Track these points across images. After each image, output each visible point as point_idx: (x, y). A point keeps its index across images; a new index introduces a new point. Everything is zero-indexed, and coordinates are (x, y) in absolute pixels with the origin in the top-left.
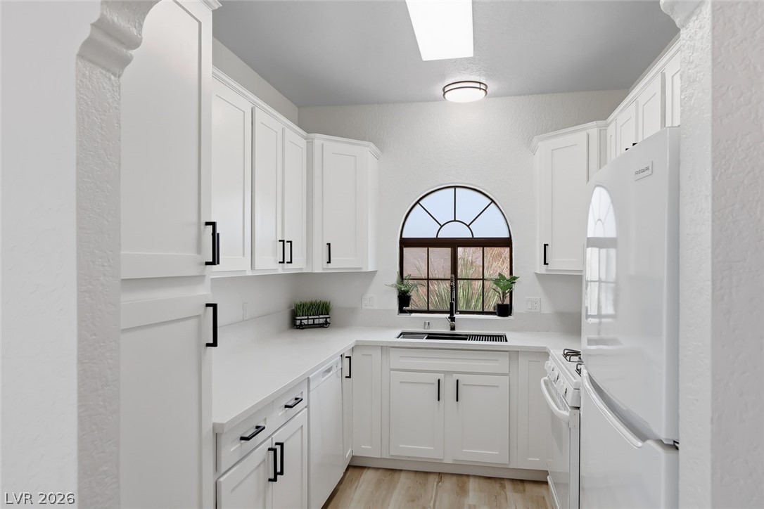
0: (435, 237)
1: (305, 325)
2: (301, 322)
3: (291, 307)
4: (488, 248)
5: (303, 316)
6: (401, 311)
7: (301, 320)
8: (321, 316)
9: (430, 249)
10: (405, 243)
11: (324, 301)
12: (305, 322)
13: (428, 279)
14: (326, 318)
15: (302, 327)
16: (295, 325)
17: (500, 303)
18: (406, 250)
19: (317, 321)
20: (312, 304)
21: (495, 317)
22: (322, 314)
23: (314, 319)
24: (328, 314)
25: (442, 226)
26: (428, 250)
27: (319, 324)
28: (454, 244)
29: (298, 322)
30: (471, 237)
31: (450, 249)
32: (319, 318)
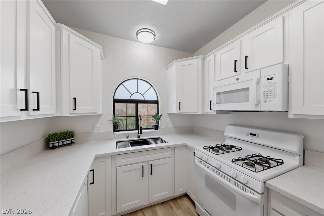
0: (129, 99)
1: (56, 146)
2: (53, 145)
3: (45, 136)
4: (150, 104)
5: (54, 141)
6: (114, 131)
7: (53, 144)
8: (68, 139)
9: (127, 104)
10: (115, 101)
11: (70, 131)
12: (57, 144)
13: (126, 117)
14: (72, 140)
15: (54, 148)
16: (49, 147)
17: (155, 125)
18: (116, 104)
19: (65, 143)
20: (62, 134)
21: (153, 130)
22: (69, 138)
23: (63, 142)
24: (73, 138)
25: (132, 95)
26: (126, 104)
27: (67, 144)
28: (137, 102)
29: (51, 146)
30: (144, 99)
31: (135, 104)
32: (67, 141)
